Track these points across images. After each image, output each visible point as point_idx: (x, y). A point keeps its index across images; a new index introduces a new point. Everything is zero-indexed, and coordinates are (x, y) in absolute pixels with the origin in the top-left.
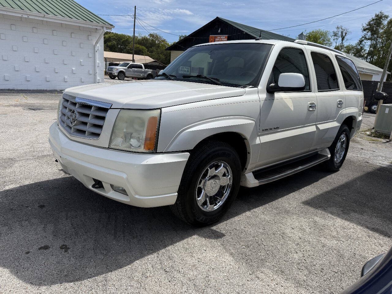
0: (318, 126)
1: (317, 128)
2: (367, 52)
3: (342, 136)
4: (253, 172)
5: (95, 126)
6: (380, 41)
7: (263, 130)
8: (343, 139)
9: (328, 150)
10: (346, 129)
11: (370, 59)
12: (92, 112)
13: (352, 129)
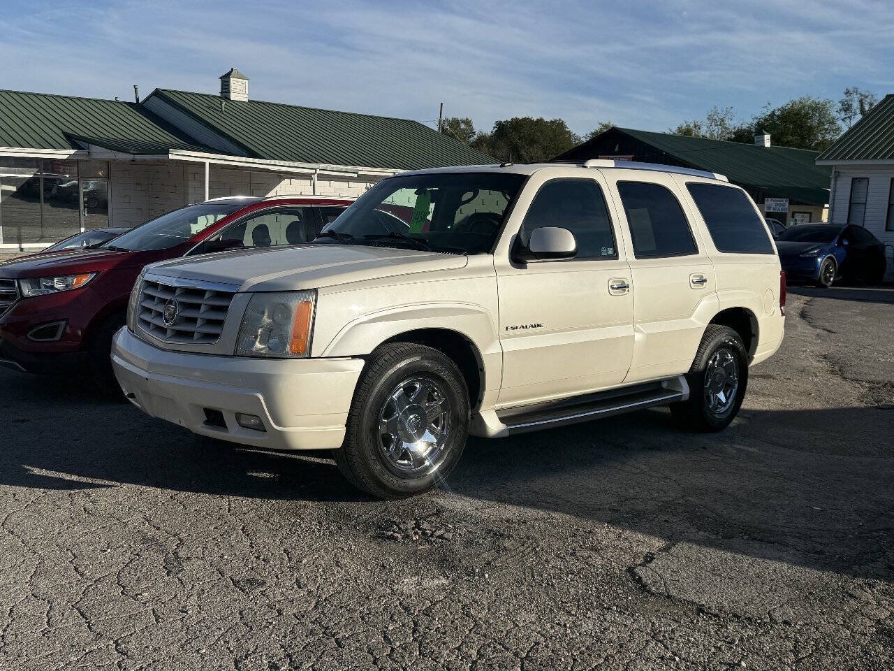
1: (637, 330)
4: (496, 411)
5: (210, 322)
7: (507, 329)
9: (683, 381)
12: (205, 302)
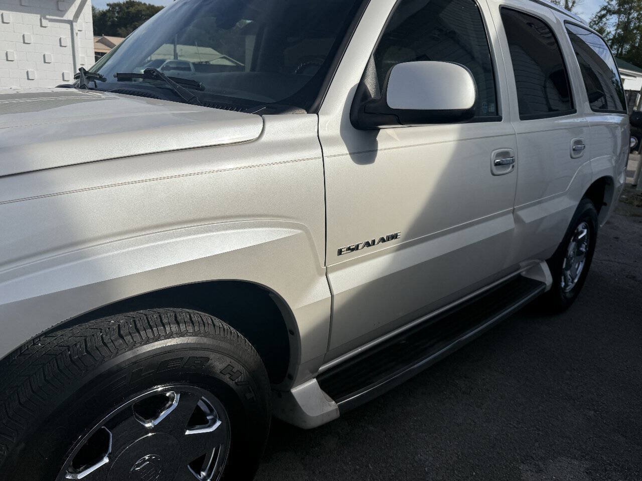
0: (522, 214)
1: (518, 220)
2: (611, 37)
3: (580, 227)
4: (319, 378)
6: (636, 15)
7: (340, 252)
8: (582, 232)
9: (545, 267)
10: (590, 209)
11: (618, 50)
13: (603, 207)
